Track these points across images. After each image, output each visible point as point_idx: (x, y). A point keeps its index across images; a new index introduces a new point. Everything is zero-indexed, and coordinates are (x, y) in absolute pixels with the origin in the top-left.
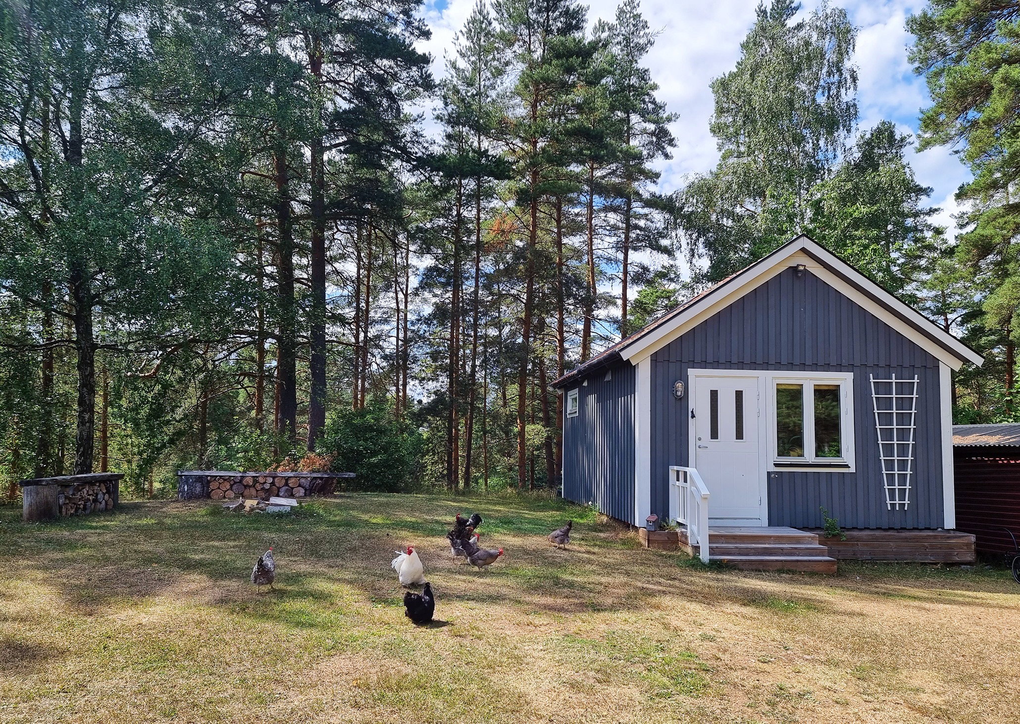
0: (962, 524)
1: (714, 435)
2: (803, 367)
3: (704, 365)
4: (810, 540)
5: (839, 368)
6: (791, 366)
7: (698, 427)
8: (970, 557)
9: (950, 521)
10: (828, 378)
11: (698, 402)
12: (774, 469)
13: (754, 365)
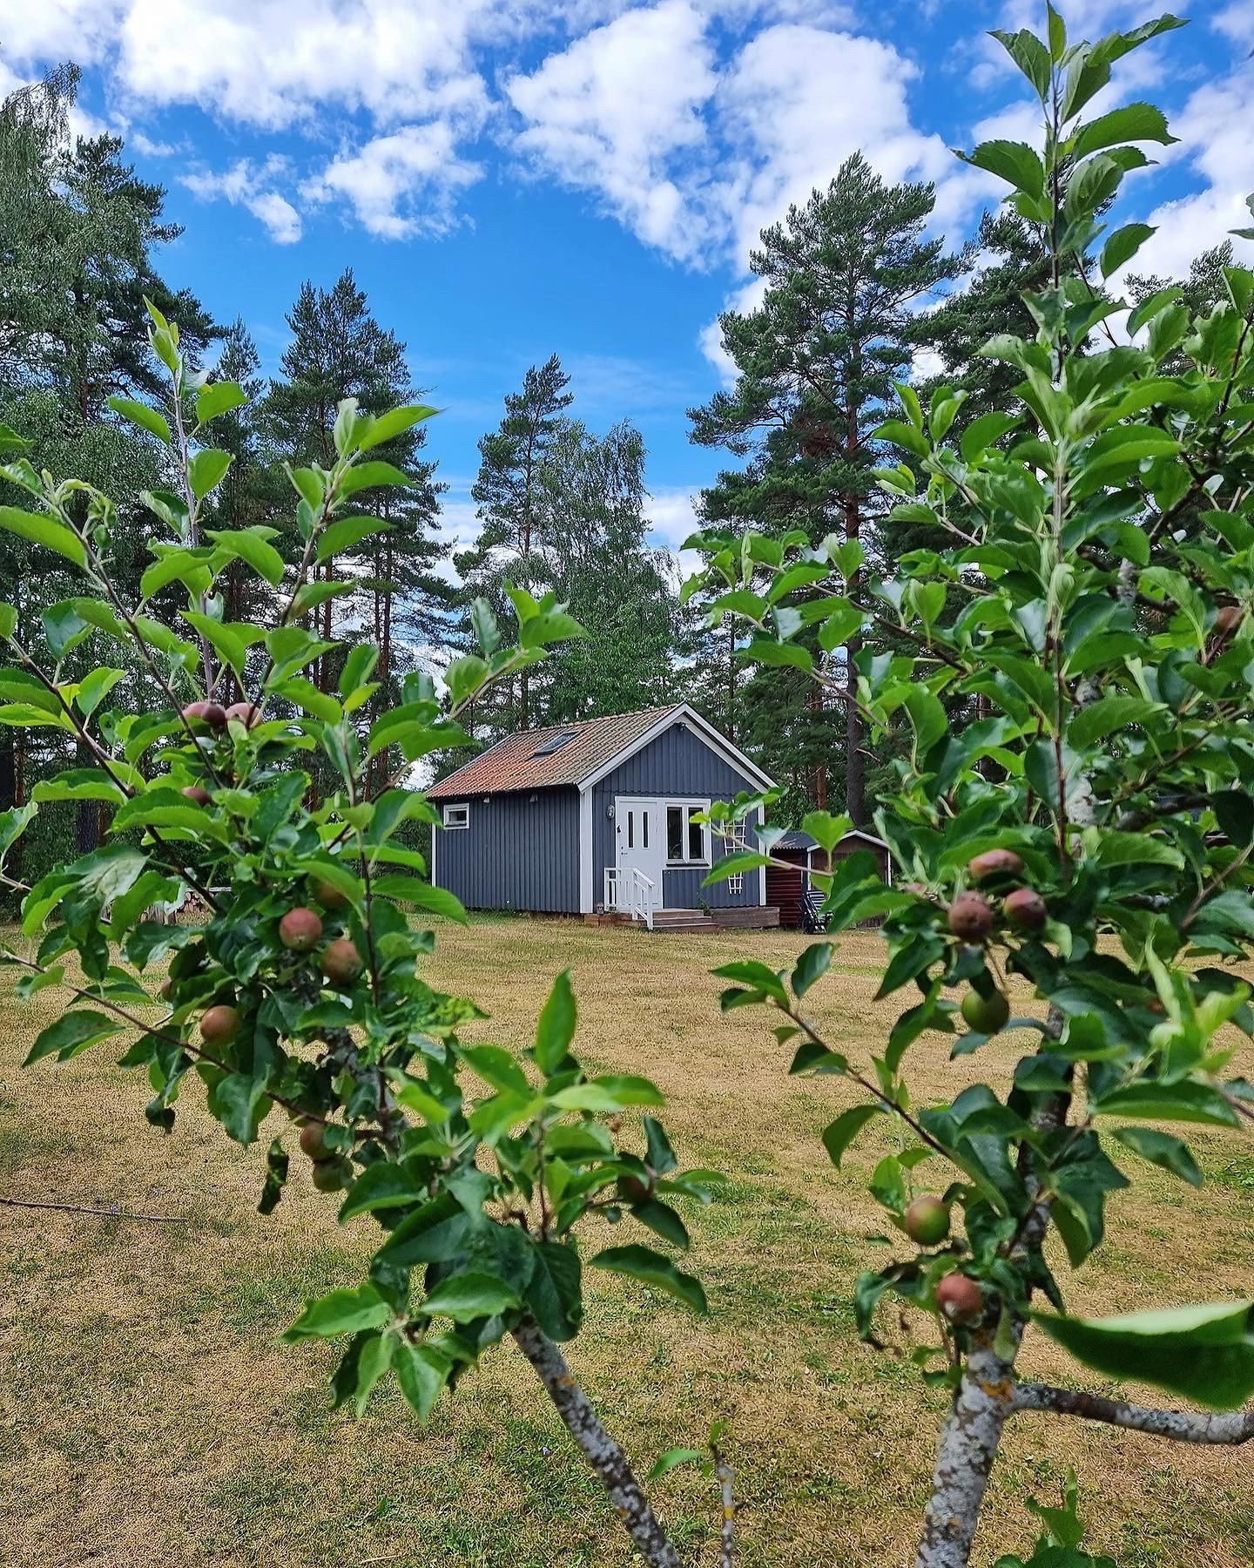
0: (770, 902)
1: (631, 845)
2: (683, 795)
3: (625, 793)
4: (700, 914)
5: (703, 796)
6: (676, 795)
7: (621, 839)
8: (777, 923)
9: (763, 902)
10: (695, 802)
11: (621, 821)
12: (666, 868)
13: (655, 794)
